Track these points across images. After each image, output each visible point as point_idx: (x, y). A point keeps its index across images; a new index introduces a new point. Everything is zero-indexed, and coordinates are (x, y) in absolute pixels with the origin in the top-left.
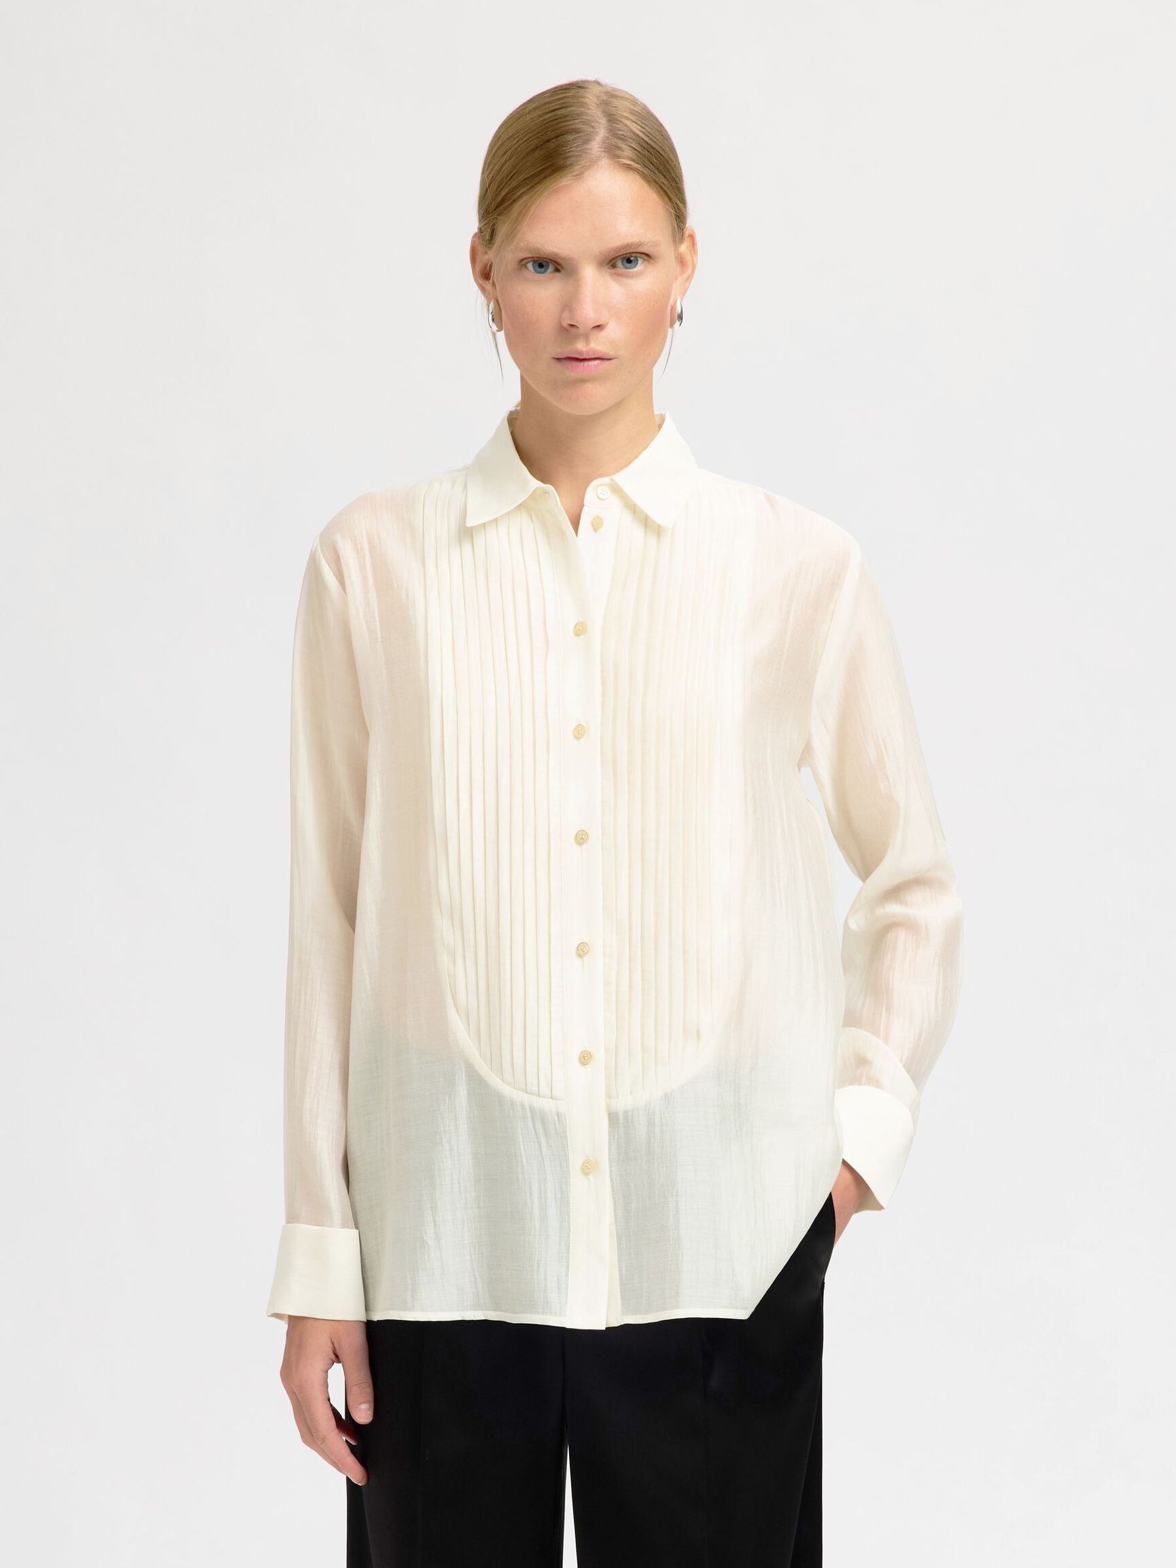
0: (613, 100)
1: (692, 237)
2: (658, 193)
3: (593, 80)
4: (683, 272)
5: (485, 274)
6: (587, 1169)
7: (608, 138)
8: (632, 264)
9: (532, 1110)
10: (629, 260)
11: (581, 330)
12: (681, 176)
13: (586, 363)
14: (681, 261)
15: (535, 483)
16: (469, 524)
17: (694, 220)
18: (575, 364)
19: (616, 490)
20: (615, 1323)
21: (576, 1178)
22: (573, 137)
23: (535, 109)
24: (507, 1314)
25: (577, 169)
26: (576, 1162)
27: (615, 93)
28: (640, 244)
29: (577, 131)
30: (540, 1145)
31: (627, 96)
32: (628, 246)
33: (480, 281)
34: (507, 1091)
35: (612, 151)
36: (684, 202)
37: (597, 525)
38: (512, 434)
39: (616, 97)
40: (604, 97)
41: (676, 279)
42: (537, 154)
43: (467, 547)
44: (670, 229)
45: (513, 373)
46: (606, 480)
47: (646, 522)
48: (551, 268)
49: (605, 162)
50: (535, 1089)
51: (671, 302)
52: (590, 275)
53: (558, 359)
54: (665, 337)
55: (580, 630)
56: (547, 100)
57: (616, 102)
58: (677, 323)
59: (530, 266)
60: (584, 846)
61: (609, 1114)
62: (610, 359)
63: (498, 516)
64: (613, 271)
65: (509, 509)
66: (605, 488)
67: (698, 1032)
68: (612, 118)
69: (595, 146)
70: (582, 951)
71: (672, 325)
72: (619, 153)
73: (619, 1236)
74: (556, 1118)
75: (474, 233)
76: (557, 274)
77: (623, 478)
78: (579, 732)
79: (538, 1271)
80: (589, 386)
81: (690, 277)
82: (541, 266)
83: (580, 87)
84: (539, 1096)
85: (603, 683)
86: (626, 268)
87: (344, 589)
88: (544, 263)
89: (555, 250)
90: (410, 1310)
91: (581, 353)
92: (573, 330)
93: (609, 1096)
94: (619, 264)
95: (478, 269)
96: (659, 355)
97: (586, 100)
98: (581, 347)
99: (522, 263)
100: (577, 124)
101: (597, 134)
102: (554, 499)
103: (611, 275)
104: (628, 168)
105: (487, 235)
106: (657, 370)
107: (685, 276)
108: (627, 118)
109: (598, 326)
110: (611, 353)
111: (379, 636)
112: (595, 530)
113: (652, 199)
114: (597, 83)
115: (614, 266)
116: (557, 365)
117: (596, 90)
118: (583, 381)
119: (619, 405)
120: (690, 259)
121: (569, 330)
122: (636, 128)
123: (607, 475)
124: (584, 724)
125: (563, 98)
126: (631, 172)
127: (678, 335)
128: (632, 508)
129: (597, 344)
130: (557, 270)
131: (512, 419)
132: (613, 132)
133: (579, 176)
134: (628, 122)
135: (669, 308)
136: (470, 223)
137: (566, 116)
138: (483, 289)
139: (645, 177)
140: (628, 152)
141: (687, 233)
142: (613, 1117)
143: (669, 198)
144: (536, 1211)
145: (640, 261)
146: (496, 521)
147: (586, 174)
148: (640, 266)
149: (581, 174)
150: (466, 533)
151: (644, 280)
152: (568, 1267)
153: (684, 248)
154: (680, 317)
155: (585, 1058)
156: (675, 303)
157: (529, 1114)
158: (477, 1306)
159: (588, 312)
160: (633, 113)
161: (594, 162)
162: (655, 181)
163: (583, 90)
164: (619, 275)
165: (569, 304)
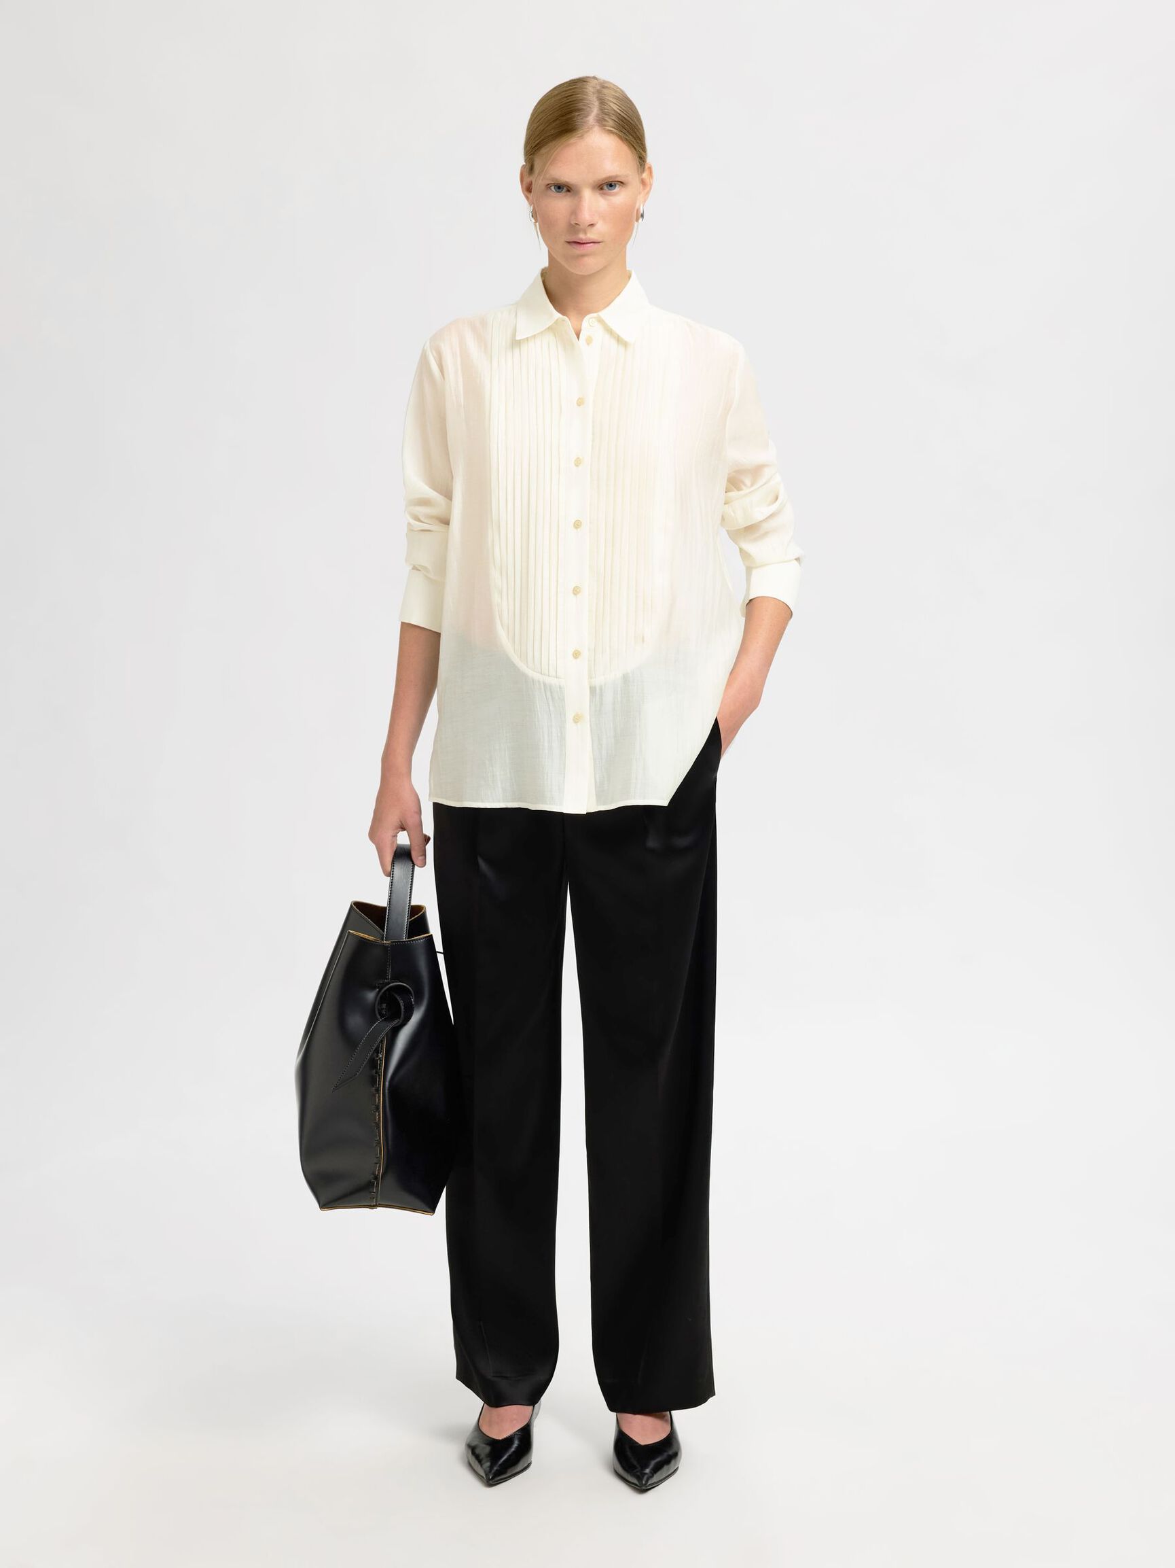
0: (603, 90)
1: (650, 168)
2: (629, 147)
3: (593, 75)
4: (644, 189)
5: (528, 189)
6: (577, 719)
7: (598, 114)
8: (612, 188)
9: (545, 685)
10: (611, 185)
11: (582, 226)
12: (643, 134)
13: (585, 245)
14: (643, 182)
15: (557, 315)
16: (518, 338)
17: (651, 158)
18: (579, 246)
19: (601, 321)
20: (592, 810)
21: (570, 725)
22: (577, 114)
23: (557, 95)
24: (530, 805)
25: (580, 132)
26: (570, 715)
27: (606, 85)
28: (616, 176)
29: (579, 110)
30: (549, 706)
31: (612, 86)
32: (610, 177)
33: (527, 194)
34: (530, 673)
35: (601, 122)
36: (644, 150)
37: (589, 341)
38: (544, 283)
39: (604, 87)
40: (598, 87)
41: (640, 193)
42: (558, 122)
43: (516, 351)
44: (636, 166)
45: (545, 249)
46: (595, 315)
47: (619, 340)
48: (565, 189)
49: (596, 129)
50: (547, 673)
51: (637, 207)
52: (588, 195)
53: (569, 242)
54: (632, 230)
55: (580, 402)
56: (565, 89)
57: (605, 91)
58: (641, 219)
59: (553, 188)
60: (579, 530)
61: (590, 688)
62: (599, 243)
63: (535, 333)
64: (601, 192)
65: (542, 330)
66: (594, 320)
67: (643, 638)
68: (602, 102)
69: (591, 119)
70: (576, 591)
71: (637, 220)
72: (606, 123)
73: (595, 759)
74: (558, 689)
75: (521, 166)
76: (568, 193)
77: (604, 314)
78: (578, 462)
79: (547, 779)
80: (586, 259)
81: (648, 193)
82: (559, 188)
83: (585, 81)
84: (549, 676)
85: (593, 434)
86: (609, 190)
87: (444, 378)
88: (562, 187)
89: (567, 180)
90: (475, 801)
91: (582, 240)
92: (577, 226)
93: (590, 677)
94: (605, 187)
95: (524, 186)
96: (629, 240)
97: (588, 91)
98: (582, 237)
99: (548, 186)
100: (580, 105)
101: (592, 111)
102: (567, 323)
103: (600, 194)
104: (611, 132)
105: (530, 168)
106: (629, 246)
107: (646, 191)
108: (611, 101)
109: (592, 225)
110: (600, 240)
111: (462, 404)
112: (588, 344)
113: (624, 149)
114: (595, 78)
115: (602, 189)
116: (568, 246)
117: (593, 82)
118: (583, 256)
119: (605, 268)
120: (648, 180)
121: (574, 227)
122: (615, 107)
123: (596, 312)
124: (581, 457)
125: (574, 88)
126: (612, 135)
127: (640, 227)
128: (610, 332)
129: (592, 235)
130: (568, 191)
131: (544, 274)
132: (602, 110)
133: (582, 137)
134: (612, 105)
135: (635, 211)
136: (520, 160)
137: (574, 101)
138: (527, 198)
139: (620, 137)
140: (611, 123)
141: (646, 167)
142: (593, 690)
143: (635, 148)
144: (546, 744)
145: (617, 186)
146: (534, 336)
147: (585, 136)
148: (617, 189)
149: (582, 136)
150: (516, 343)
151: (619, 197)
152: (564, 777)
153: (645, 175)
154: (642, 216)
155: (576, 655)
156: (640, 206)
157: (542, 687)
158: (513, 800)
159: (586, 216)
160: (617, 98)
161: (589, 129)
162: (627, 140)
163: (585, 83)
164: (604, 194)
165: (575, 212)
